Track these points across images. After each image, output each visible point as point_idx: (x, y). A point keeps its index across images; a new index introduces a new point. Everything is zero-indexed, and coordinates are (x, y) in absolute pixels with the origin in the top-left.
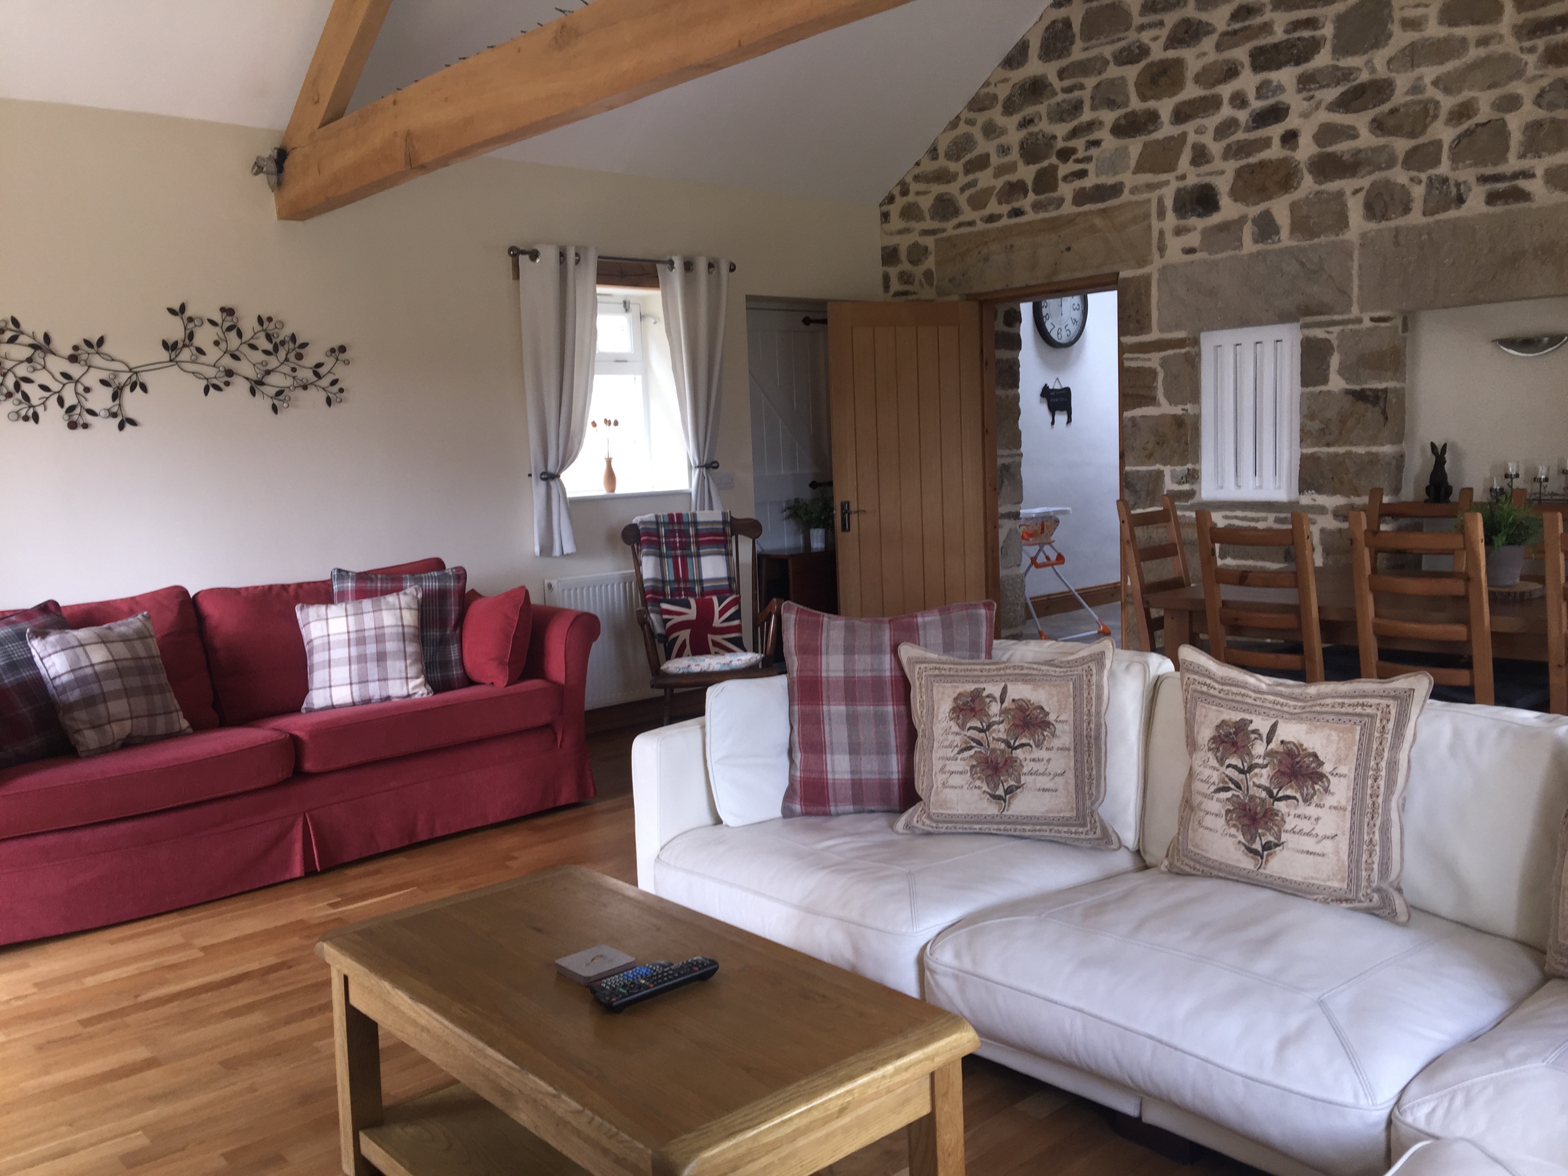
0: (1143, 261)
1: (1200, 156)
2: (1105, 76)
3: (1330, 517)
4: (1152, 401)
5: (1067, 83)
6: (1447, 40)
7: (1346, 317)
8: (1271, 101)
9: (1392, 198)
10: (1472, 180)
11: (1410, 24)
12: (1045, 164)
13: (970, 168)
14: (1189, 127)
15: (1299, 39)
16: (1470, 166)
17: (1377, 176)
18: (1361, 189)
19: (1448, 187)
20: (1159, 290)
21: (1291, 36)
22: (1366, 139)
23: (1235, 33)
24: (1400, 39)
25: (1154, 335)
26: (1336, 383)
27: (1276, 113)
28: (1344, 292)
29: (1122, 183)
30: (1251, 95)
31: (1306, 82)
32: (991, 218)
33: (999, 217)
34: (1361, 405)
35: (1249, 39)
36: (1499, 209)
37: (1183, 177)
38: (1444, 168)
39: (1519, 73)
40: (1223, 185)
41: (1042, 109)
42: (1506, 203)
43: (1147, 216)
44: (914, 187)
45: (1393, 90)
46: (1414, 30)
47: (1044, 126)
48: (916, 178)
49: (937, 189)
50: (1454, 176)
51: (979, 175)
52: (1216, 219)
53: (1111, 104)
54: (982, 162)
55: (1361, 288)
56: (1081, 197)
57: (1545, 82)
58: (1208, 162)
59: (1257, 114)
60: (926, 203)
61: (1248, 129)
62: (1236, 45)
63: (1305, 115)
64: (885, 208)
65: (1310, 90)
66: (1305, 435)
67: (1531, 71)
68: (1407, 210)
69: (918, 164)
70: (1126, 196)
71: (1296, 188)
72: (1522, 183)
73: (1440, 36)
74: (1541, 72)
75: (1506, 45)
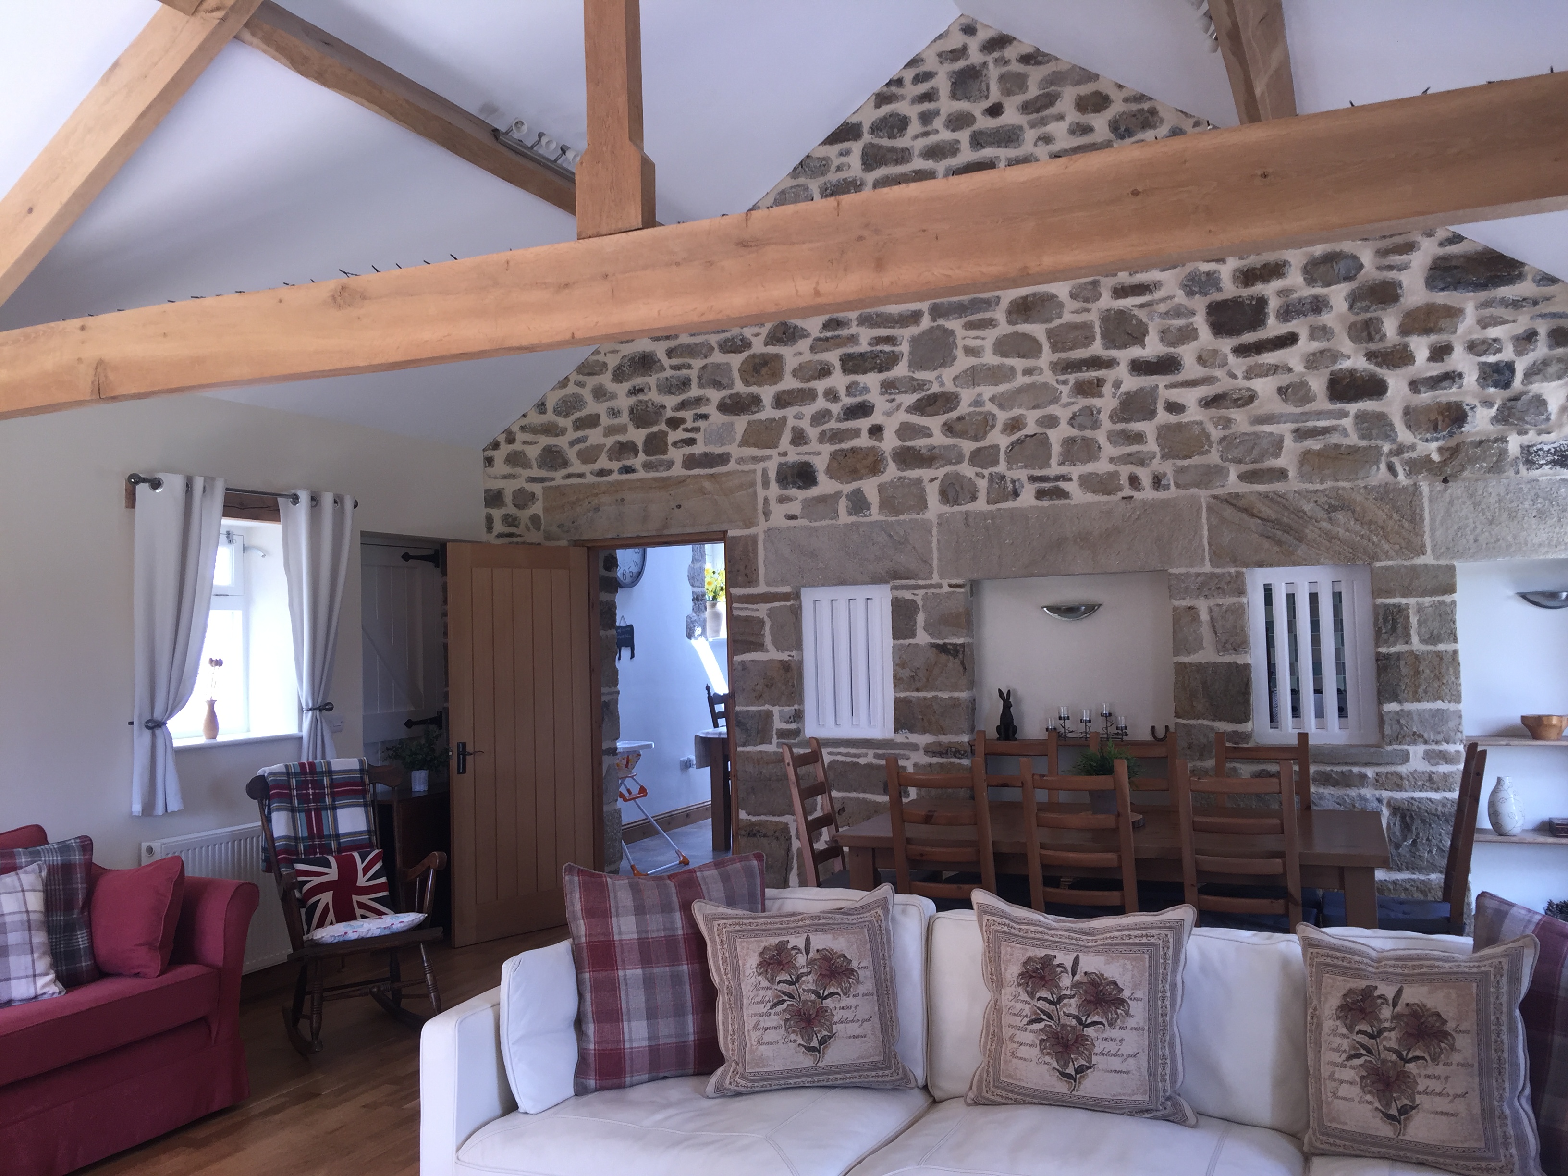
0: (749, 523)
1: (799, 438)
2: (710, 360)
3: (922, 752)
4: (759, 646)
5: (675, 361)
6: (1000, 367)
7: (928, 582)
8: (859, 399)
9: (962, 488)
10: (1024, 479)
11: (970, 351)
12: (655, 429)
13: (579, 424)
14: (790, 412)
15: (881, 351)
16: (1022, 467)
17: (949, 469)
18: (936, 479)
19: (1004, 483)
20: (765, 549)
21: (874, 348)
22: (939, 439)
23: (827, 339)
24: (963, 362)
25: (762, 588)
26: (922, 638)
27: (863, 410)
28: (926, 562)
29: (729, 453)
30: (842, 392)
31: (888, 387)
32: (602, 473)
33: (610, 472)
34: (943, 657)
35: (838, 346)
36: (1045, 503)
37: (785, 454)
38: (1002, 468)
39: (1055, 400)
40: (820, 464)
41: (652, 380)
42: (1051, 499)
43: (753, 484)
44: (520, 437)
45: (959, 402)
46: (974, 356)
47: (654, 396)
48: (523, 428)
49: (545, 441)
50: (1010, 474)
51: (587, 432)
52: (813, 492)
53: (717, 385)
54: (592, 421)
55: (939, 559)
56: (690, 462)
57: (1075, 408)
58: (806, 443)
59: (848, 408)
60: (533, 452)
61: (839, 420)
62: (827, 350)
63: (888, 414)
64: (490, 453)
65: (891, 394)
66: (898, 682)
67: (1064, 398)
68: (974, 498)
69: (524, 416)
70: (732, 466)
71: (883, 473)
72: (1062, 485)
73: (995, 363)
74: (1073, 400)
75: (1046, 377)
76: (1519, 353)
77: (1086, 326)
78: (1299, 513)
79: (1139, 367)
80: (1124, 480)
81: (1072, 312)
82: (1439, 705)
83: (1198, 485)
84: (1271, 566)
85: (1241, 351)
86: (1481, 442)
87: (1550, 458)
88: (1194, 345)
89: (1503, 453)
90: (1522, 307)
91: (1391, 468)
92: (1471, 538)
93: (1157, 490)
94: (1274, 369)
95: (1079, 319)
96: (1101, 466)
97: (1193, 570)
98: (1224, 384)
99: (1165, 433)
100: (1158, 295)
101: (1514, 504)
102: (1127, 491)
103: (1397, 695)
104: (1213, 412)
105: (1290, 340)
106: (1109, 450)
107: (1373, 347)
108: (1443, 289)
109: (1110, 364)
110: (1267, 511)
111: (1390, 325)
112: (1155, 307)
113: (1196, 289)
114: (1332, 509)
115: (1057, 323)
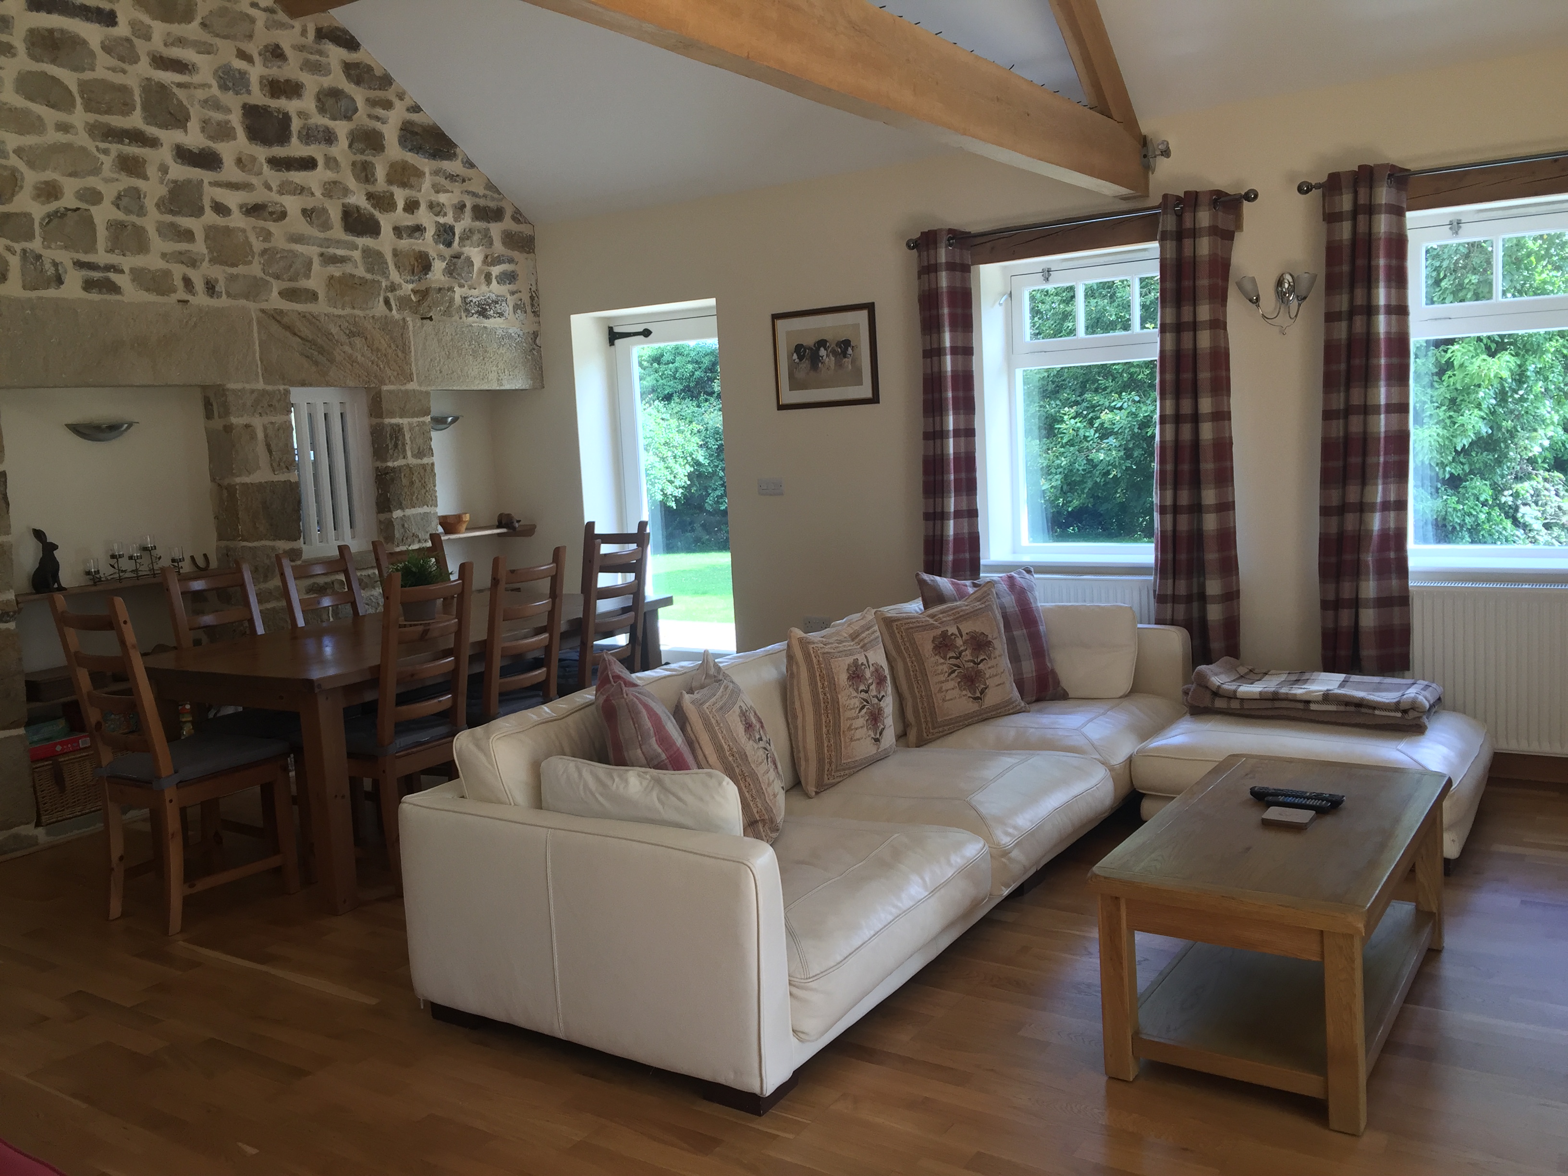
6: (26, 112)
10: (69, 264)
16: (61, 248)
19: (42, 264)
36: (94, 296)
38: (36, 245)
39: (96, 171)
42: (100, 292)
50: (49, 254)
57: (120, 187)
67: (107, 171)
68: (3, 279)
72: (113, 276)
73: (18, 106)
74: (115, 176)
75: (82, 139)
76: (457, 219)
77: (124, 89)
78: (329, 335)
79: (184, 155)
80: (179, 283)
81: (108, 69)
82: (425, 509)
83: (247, 297)
84: (311, 385)
85: (277, 163)
86: (440, 289)
87: (476, 309)
88: (232, 143)
89: (452, 300)
90: (456, 181)
91: (387, 302)
92: (438, 369)
93: (212, 297)
94: (301, 190)
95: (117, 79)
96: (152, 261)
97: (248, 386)
98: (258, 196)
99: (212, 232)
100: (196, 79)
101: (460, 344)
102: (182, 294)
103: (401, 504)
104: (252, 221)
105: (309, 164)
106: (158, 244)
107: (371, 188)
108: (410, 150)
109: (153, 143)
110: (306, 332)
111: (380, 173)
112: (192, 91)
113: (230, 85)
114: (351, 334)
115: (88, 75)
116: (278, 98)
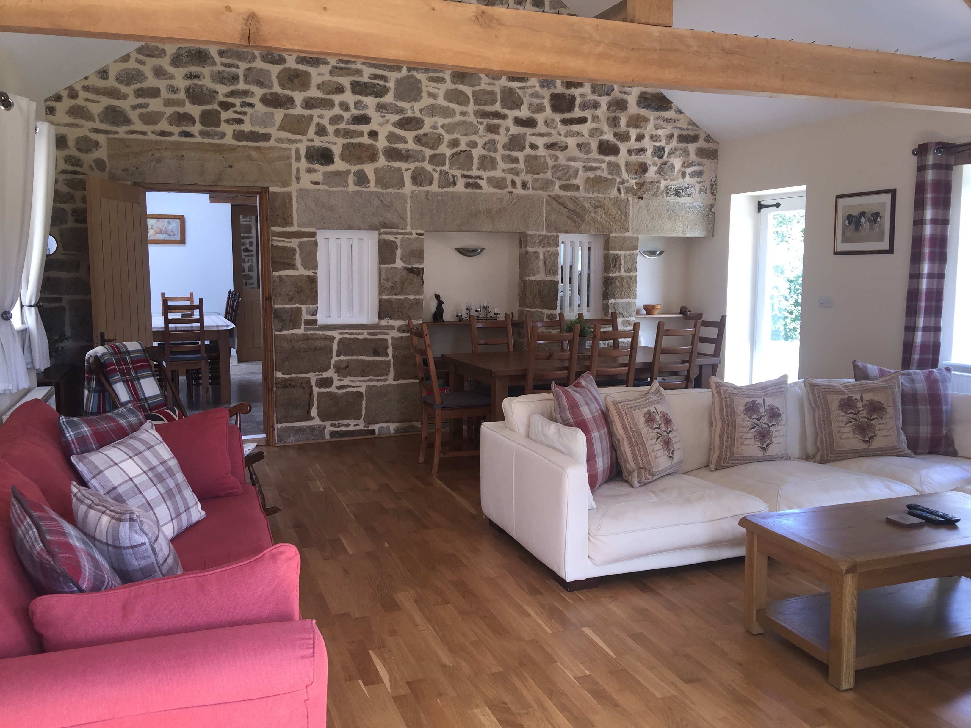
0: (286, 183)
1: (321, 131)
2: (253, 65)
3: (396, 330)
4: (293, 266)
5: (226, 60)
6: (447, 108)
7: (404, 231)
8: (361, 112)
9: (425, 177)
10: (459, 176)
11: (432, 95)
12: (209, 107)
13: (140, 93)
14: (315, 112)
15: (377, 84)
16: (457, 169)
17: (417, 164)
18: (409, 169)
19: (448, 176)
20: (297, 202)
21: (373, 81)
22: (411, 145)
23: (342, 69)
24: (426, 101)
25: (295, 228)
26: (399, 264)
27: (364, 120)
28: (403, 218)
29: (270, 134)
30: (352, 106)
31: (381, 107)
32: (163, 133)
33: (171, 134)
34: (411, 275)
35: (349, 75)
36: (470, 191)
37: (312, 140)
38: (446, 168)
39: (476, 133)
40: (337, 150)
41: (206, 71)
42: (472, 189)
43: (289, 158)
44: (82, 94)
45: (423, 124)
46: (433, 98)
47: (207, 82)
48: (86, 88)
49: (106, 101)
50: (451, 172)
51: (147, 100)
52: (331, 168)
53: (261, 84)
54: (154, 93)
55: (411, 218)
56: (239, 136)
57: (487, 139)
58: (327, 135)
59: (355, 117)
60: (96, 109)
61: (348, 123)
62: (341, 76)
63: (381, 125)
64: (51, 104)
65: (383, 112)
66: (382, 289)
67: (481, 132)
68: (431, 183)
69: (86, 78)
70: (271, 143)
71: (377, 161)
72: (479, 181)
73: (445, 105)
74: (485, 134)
75: (471, 118)
76: (667, 143)
77: (493, 93)
78: (583, 207)
79: (519, 122)
80: (509, 183)
81: (486, 84)
82: (629, 300)
83: (542, 189)
84: (571, 233)
85: (565, 122)
86: (652, 182)
87: (674, 192)
88: (544, 114)
89: (658, 188)
90: (670, 122)
91: (619, 190)
92: (645, 225)
93: (524, 190)
94: (577, 134)
95: (490, 88)
96: (498, 173)
97: (538, 233)
98: (554, 138)
99: (528, 159)
100: (528, 84)
101: (660, 212)
102: (510, 189)
103: (614, 296)
104: (549, 151)
105: (583, 120)
106: (502, 165)
107: (616, 130)
108: (643, 108)
109: (504, 117)
110: (571, 206)
111: (623, 122)
112: (526, 90)
113: (546, 85)
114: (596, 207)
115: (477, 88)
116: (570, 88)
